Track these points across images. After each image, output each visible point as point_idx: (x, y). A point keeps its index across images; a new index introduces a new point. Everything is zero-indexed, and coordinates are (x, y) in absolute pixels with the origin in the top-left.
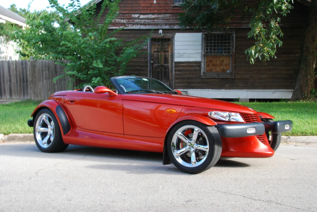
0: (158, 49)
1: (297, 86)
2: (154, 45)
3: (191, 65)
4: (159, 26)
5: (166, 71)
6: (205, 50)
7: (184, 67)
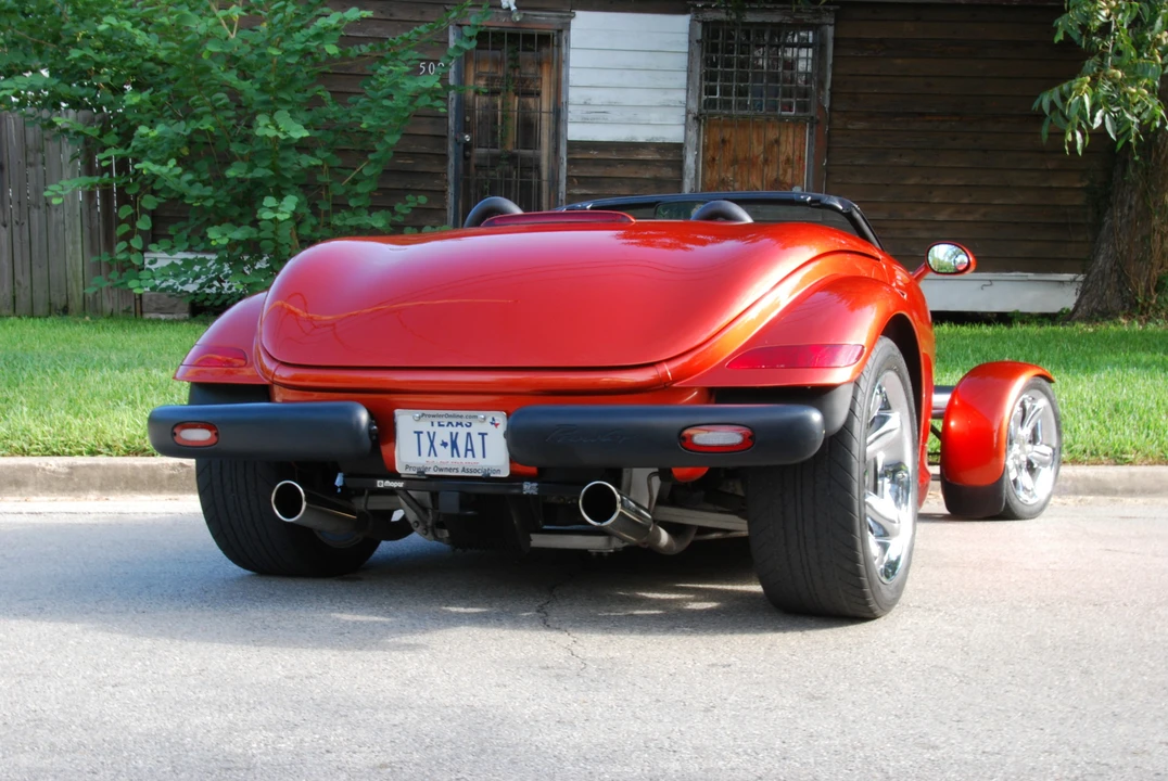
0: (491, 79)
1: (1102, 257)
2: (477, 62)
3: (641, 157)
5: (529, 184)
6: (703, 93)
7: (609, 166)
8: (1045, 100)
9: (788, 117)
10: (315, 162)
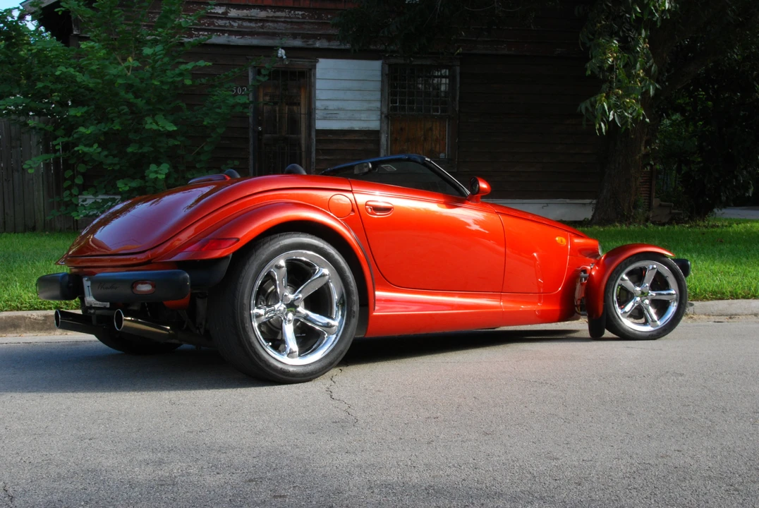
0: (273, 96)
1: (605, 190)
2: (265, 87)
3: (356, 139)
4: (278, 38)
5: (295, 153)
6: (390, 103)
7: (339, 143)
8: (583, 107)
9: (436, 115)
10: (176, 143)
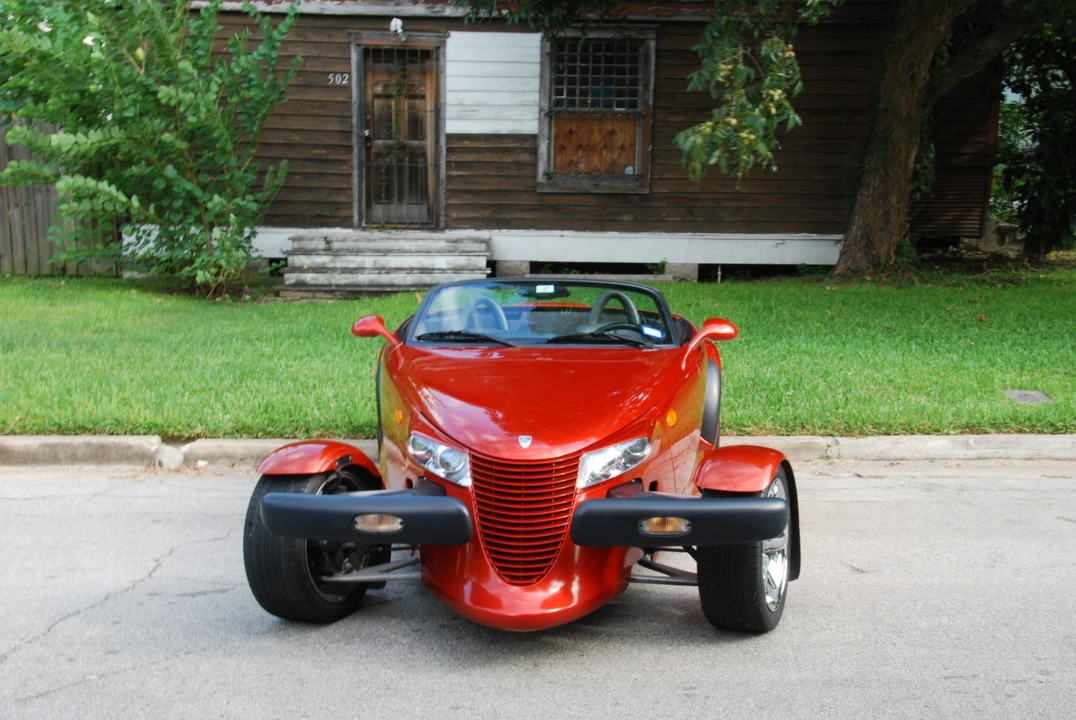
0: (386, 86)
1: (855, 227)
2: (374, 73)
3: (504, 145)
4: (392, 3)
5: (417, 168)
6: (553, 93)
7: (480, 152)
9: (620, 112)
